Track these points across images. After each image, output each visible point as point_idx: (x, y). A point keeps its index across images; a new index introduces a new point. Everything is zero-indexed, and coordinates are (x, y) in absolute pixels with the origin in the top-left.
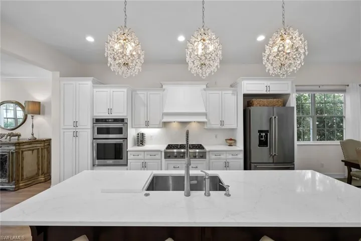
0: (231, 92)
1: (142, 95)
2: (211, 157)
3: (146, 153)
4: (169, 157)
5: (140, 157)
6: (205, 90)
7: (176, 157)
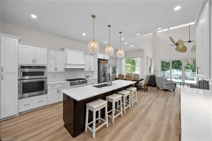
0: (92, 57)
1: (53, 53)
2: (88, 82)
3: (59, 84)
4: (72, 85)
5: (56, 87)
6: (83, 54)
7: (78, 84)
